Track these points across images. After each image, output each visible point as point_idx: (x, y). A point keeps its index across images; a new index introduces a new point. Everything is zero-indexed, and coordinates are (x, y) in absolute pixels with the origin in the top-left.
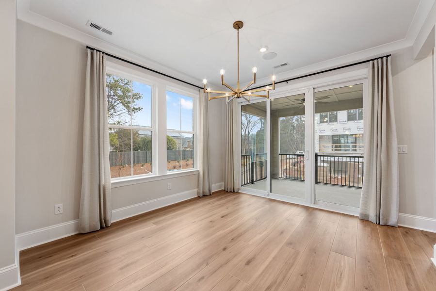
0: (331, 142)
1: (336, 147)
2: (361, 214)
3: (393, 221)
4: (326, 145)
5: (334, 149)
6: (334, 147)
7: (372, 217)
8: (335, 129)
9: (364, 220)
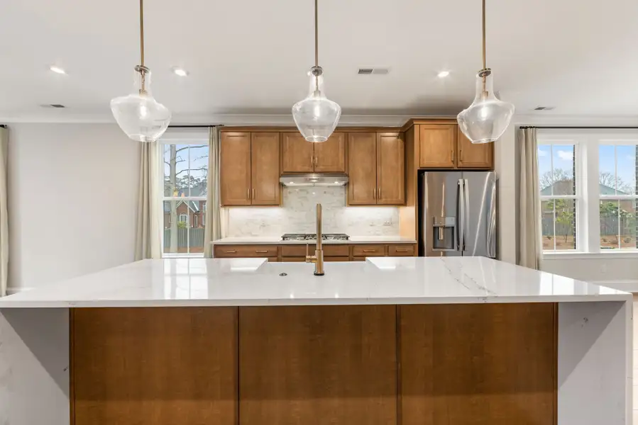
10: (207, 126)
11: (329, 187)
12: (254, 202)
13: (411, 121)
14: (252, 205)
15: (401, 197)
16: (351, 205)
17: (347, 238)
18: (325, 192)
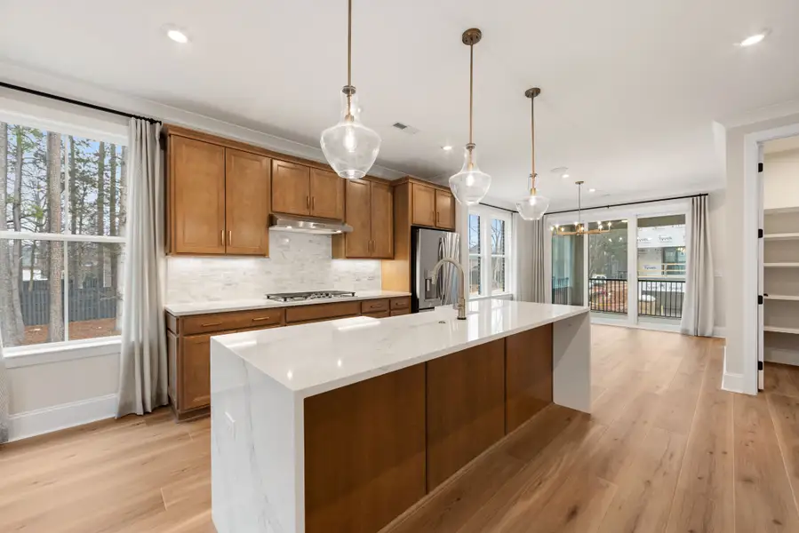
0: (660, 260)
1: (669, 267)
2: (682, 330)
3: (708, 333)
4: (652, 265)
5: (665, 271)
6: (665, 267)
7: (692, 331)
8: (668, 236)
9: (685, 334)
10: (130, 116)
11: (315, 235)
12: (229, 250)
13: (407, 178)
14: (226, 254)
15: (390, 251)
16: (348, 258)
17: (353, 294)
18: (310, 241)
